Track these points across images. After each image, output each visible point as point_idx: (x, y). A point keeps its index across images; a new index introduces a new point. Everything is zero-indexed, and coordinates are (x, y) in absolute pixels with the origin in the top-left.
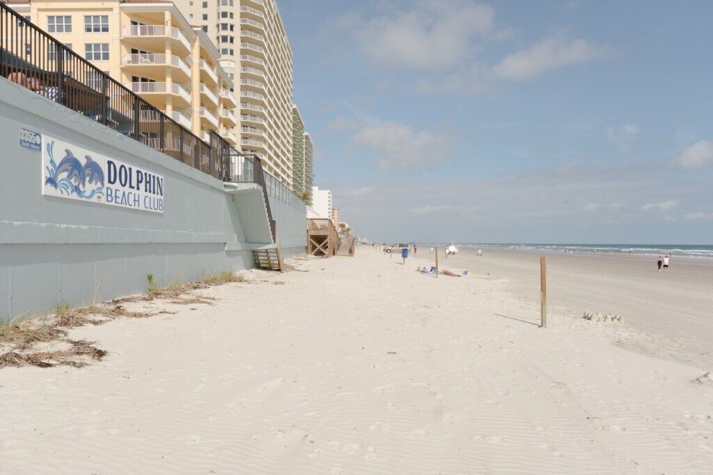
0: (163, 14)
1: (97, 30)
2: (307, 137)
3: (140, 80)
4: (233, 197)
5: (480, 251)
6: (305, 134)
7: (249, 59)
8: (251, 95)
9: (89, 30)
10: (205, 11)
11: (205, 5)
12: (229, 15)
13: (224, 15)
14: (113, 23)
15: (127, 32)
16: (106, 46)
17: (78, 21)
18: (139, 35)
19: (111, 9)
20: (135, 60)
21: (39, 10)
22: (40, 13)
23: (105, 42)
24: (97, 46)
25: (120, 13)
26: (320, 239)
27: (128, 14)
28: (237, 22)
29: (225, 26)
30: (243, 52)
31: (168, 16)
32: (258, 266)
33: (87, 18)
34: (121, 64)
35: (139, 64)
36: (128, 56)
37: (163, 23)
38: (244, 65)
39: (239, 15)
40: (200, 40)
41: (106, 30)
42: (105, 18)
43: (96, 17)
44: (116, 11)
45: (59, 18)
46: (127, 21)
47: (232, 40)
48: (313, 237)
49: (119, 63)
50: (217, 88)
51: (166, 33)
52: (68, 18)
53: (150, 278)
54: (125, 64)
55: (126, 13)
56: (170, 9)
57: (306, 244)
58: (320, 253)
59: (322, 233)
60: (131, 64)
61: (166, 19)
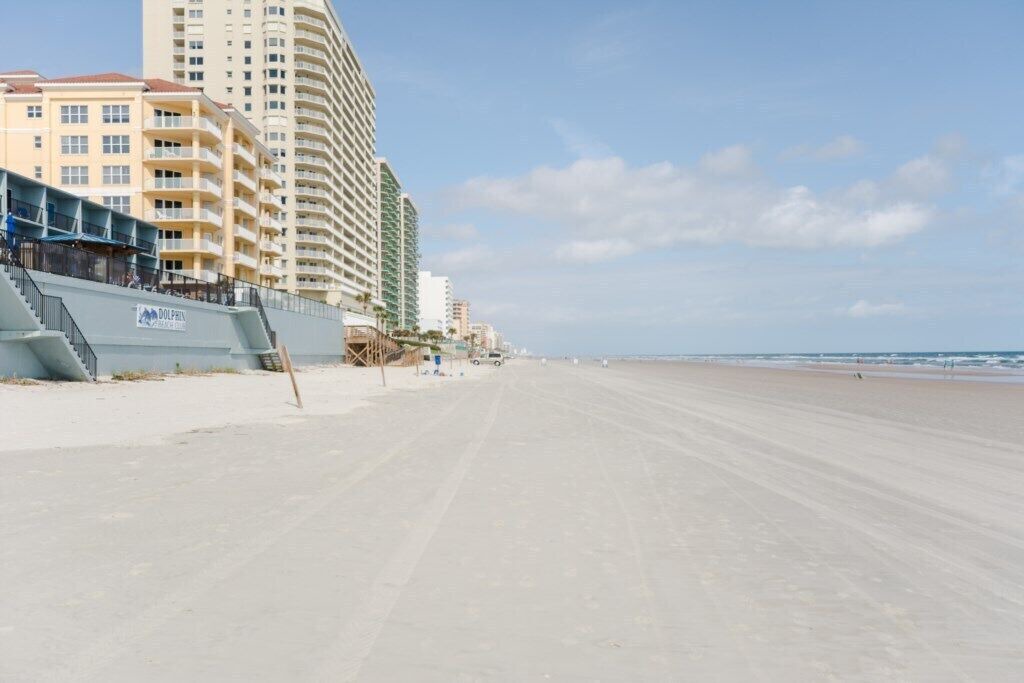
0: (190, 103)
1: (116, 120)
2: (406, 201)
3: (164, 174)
4: (237, 317)
5: (605, 362)
6: (404, 196)
7: (306, 113)
8: (308, 161)
9: (107, 120)
10: (247, 53)
11: (248, 45)
12: (279, 58)
13: (273, 58)
14: (135, 112)
15: (151, 122)
16: (126, 138)
17: (95, 111)
18: (164, 127)
19: (132, 99)
20: (159, 154)
21: (52, 100)
22: (53, 103)
23: (125, 134)
24: (116, 138)
25: (142, 103)
26: (359, 347)
27: (152, 103)
28: (290, 66)
29: (273, 73)
30: (299, 105)
31: (195, 107)
32: (264, 367)
33: (106, 108)
34: (143, 158)
35: (163, 158)
36: (151, 149)
37: (190, 112)
38: (300, 121)
39: (293, 57)
40: (234, 121)
41: (126, 120)
42: (126, 108)
43: (116, 107)
44: (138, 101)
45: (74, 108)
46: (150, 110)
47: (283, 90)
48: (351, 345)
49: (141, 157)
50: (257, 170)
51: (194, 124)
52: (84, 108)
53: (178, 365)
54: (148, 158)
55: (149, 103)
56: (198, 98)
57: (343, 353)
58: (360, 364)
59: (361, 341)
60: (154, 159)
61: (194, 110)
